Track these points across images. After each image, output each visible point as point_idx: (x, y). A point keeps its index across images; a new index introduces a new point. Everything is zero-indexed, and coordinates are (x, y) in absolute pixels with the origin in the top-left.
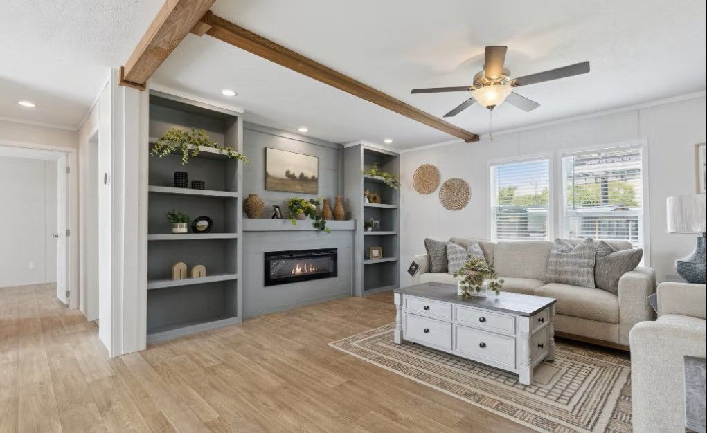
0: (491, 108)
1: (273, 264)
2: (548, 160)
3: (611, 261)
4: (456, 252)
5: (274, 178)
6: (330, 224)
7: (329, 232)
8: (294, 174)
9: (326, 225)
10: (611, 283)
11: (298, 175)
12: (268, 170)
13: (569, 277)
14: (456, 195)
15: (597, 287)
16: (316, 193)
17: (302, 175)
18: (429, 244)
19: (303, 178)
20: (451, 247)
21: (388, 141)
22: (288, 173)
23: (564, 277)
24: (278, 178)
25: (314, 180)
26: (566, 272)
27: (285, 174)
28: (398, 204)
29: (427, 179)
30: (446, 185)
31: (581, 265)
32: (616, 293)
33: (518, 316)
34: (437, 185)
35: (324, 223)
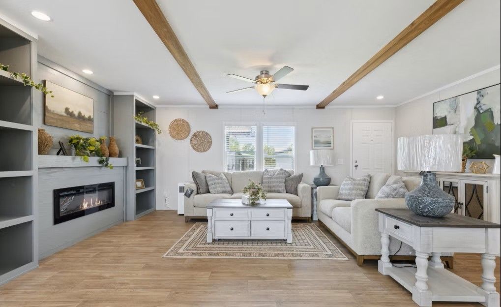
0: (265, 96)
1: (62, 201)
2: (256, 127)
3: (292, 179)
4: (214, 179)
5: (53, 113)
6: (113, 161)
7: (112, 167)
8: (72, 112)
9: (109, 162)
10: (293, 190)
11: (76, 114)
12: (47, 104)
13: (276, 189)
14: (202, 142)
15: (287, 192)
16: (91, 133)
17: (80, 113)
18: (195, 176)
19: (80, 117)
20: (210, 177)
21: (156, 97)
22: (67, 109)
23: (273, 189)
24: (57, 114)
25: (90, 120)
26: (274, 186)
27: (64, 110)
28: (154, 146)
29: (179, 129)
30: (195, 135)
31: (280, 182)
32: (297, 194)
33: (286, 209)
34: (188, 135)
35: (107, 160)
